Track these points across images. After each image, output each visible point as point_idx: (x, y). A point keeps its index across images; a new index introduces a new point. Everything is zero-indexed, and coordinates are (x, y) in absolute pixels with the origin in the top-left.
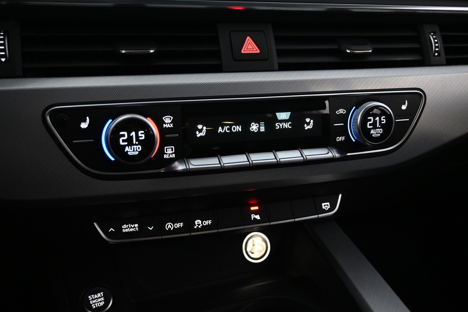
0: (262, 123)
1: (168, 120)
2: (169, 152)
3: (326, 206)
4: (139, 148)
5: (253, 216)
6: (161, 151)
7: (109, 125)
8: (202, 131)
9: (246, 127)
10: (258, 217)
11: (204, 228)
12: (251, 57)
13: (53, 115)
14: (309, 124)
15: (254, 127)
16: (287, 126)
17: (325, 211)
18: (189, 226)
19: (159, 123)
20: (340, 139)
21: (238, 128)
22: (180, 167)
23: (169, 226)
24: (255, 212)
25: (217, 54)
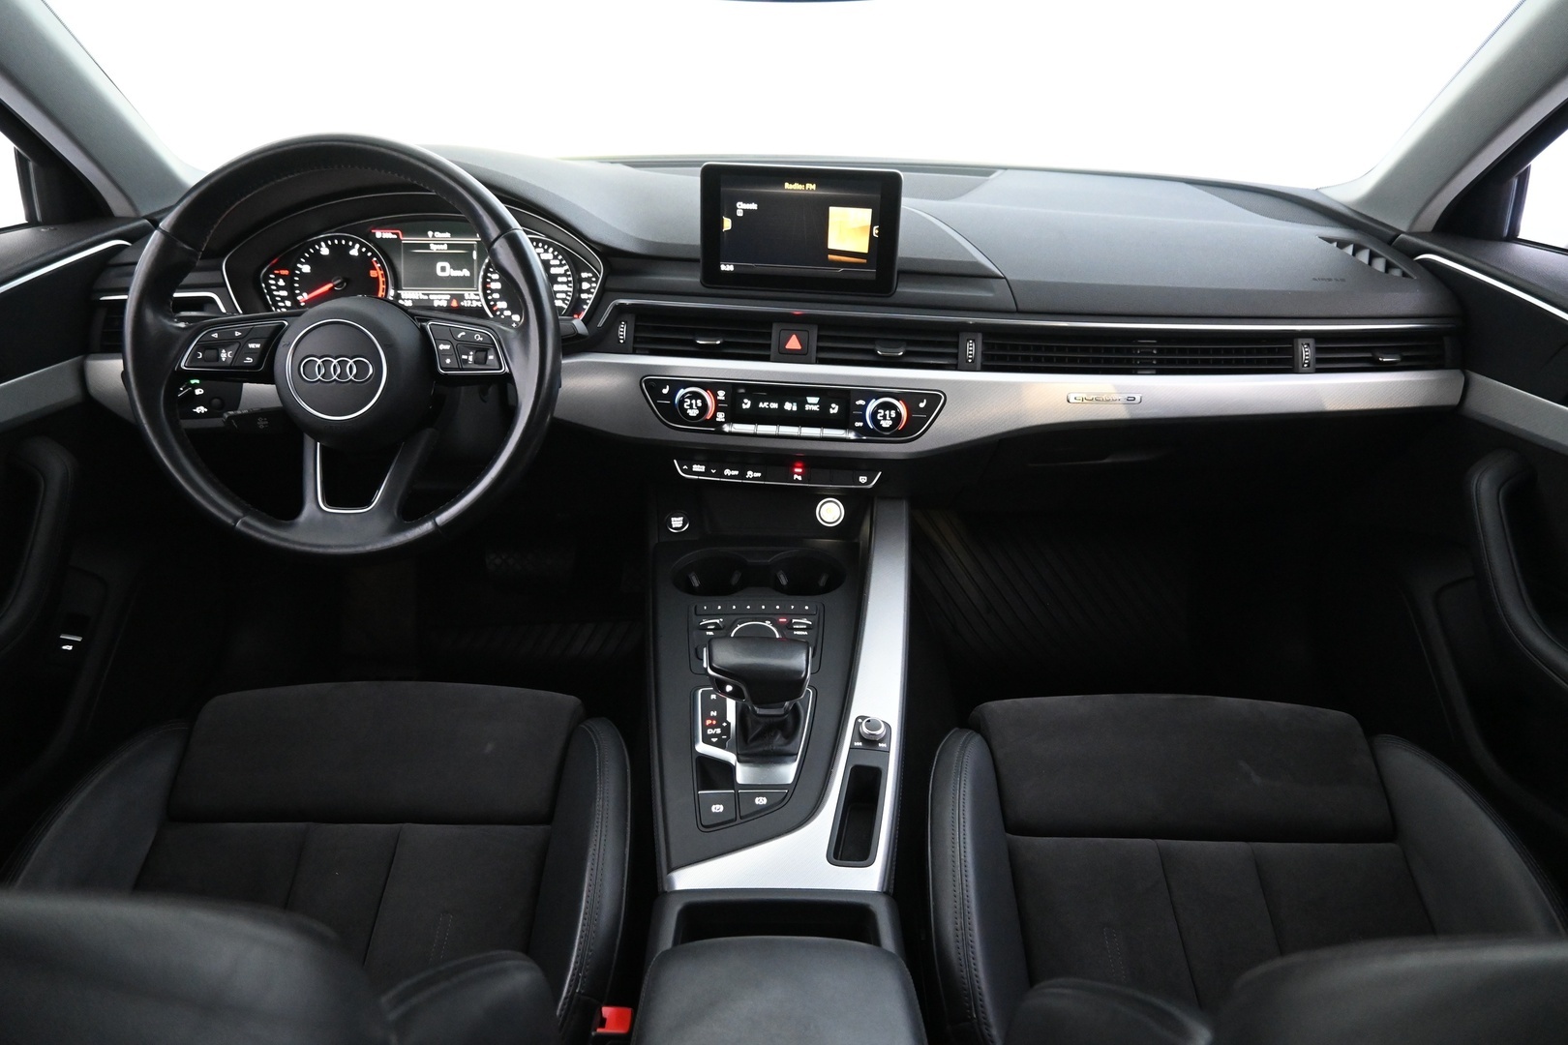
0: (795, 404)
1: (721, 394)
2: (721, 417)
3: (863, 479)
4: (697, 412)
5: (796, 477)
6: (715, 416)
7: (682, 392)
8: (747, 404)
9: (781, 405)
10: (800, 478)
11: (754, 478)
12: (793, 352)
13: (646, 382)
14: (834, 409)
15: (788, 406)
16: (816, 408)
17: (861, 484)
18: (743, 475)
19: (715, 395)
20: (858, 424)
21: (774, 406)
22: (727, 428)
23: (727, 472)
24: (798, 474)
25: (768, 347)
